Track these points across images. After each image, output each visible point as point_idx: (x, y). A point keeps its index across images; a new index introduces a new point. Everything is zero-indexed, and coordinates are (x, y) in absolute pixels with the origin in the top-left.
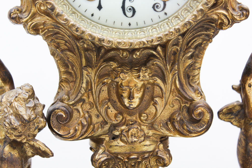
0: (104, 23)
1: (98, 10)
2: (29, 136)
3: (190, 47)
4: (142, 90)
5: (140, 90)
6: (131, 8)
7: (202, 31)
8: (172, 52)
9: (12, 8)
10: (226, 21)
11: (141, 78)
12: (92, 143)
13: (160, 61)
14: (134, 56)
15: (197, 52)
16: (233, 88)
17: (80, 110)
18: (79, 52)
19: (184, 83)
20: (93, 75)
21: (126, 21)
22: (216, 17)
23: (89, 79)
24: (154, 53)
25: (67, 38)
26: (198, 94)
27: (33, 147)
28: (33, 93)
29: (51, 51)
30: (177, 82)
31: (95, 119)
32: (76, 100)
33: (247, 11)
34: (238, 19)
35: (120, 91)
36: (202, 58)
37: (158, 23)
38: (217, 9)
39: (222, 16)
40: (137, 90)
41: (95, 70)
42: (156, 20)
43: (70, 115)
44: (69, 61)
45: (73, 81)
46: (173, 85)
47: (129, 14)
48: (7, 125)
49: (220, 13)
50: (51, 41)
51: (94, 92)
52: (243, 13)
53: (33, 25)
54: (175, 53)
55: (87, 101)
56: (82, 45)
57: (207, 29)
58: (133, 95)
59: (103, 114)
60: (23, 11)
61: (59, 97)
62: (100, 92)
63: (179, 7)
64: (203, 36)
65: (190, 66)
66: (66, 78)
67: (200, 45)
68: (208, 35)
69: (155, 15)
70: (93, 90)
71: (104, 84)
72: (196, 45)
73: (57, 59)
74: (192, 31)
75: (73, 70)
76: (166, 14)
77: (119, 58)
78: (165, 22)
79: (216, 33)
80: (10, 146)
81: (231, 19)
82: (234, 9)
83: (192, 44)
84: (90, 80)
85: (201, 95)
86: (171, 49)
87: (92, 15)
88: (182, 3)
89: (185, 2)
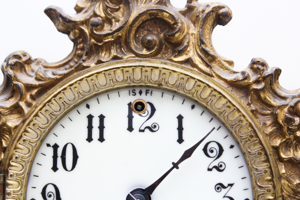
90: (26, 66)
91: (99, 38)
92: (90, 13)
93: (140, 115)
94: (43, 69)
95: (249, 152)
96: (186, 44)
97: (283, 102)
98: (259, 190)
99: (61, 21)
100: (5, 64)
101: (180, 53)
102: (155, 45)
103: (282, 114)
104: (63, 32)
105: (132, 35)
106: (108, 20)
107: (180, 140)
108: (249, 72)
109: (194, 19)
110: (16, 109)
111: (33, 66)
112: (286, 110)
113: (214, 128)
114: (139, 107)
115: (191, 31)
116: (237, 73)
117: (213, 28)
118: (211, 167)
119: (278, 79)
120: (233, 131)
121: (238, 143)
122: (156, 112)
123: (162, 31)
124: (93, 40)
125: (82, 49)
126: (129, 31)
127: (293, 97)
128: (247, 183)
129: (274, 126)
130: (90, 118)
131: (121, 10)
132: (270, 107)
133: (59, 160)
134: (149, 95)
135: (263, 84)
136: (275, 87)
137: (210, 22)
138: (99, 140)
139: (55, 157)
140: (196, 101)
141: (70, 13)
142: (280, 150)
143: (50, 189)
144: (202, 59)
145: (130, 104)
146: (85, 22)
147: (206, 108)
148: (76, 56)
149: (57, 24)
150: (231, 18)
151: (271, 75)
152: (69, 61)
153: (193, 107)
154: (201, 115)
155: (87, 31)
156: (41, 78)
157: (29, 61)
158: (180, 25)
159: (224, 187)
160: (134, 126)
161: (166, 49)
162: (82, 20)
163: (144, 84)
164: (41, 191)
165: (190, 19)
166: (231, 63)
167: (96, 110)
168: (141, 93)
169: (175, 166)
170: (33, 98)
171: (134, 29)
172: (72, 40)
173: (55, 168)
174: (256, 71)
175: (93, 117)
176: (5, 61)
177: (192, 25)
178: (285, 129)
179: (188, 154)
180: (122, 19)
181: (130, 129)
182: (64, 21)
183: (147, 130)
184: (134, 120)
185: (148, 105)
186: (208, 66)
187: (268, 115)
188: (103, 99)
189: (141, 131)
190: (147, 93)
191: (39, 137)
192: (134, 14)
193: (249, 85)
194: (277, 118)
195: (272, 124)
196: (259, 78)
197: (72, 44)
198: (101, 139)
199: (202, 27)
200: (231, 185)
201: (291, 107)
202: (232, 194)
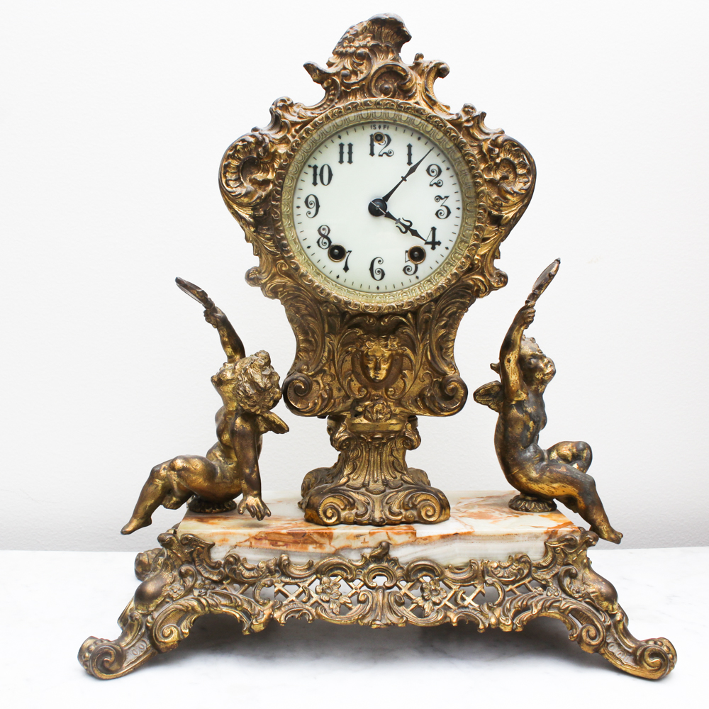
0: (350, 285)
1: (344, 271)
2: (263, 408)
3: (444, 315)
4: (390, 361)
5: (388, 361)
6: (380, 270)
7: (457, 299)
8: (424, 320)
9: (250, 268)
10: (482, 287)
11: (389, 347)
12: (331, 421)
13: (410, 329)
14: (382, 323)
15: (451, 322)
16: (492, 367)
17: (321, 382)
18: (321, 317)
19: (436, 355)
20: (336, 343)
21: (374, 284)
22: (472, 283)
23: (331, 347)
24: (404, 320)
25: (309, 301)
26: (452, 367)
27: (267, 420)
28: (269, 361)
29: (288, 318)
30: (429, 353)
31: (336, 393)
32: (316, 370)
33: (506, 277)
34: (495, 285)
35: (365, 361)
36: (457, 328)
37: (409, 287)
38: (473, 275)
39: (478, 282)
40: (384, 361)
41: (339, 337)
42: (407, 284)
43: (309, 386)
44: (309, 328)
45: (313, 350)
46: (424, 356)
47: (378, 276)
48: (241, 393)
49: (476, 279)
50: (290, 306)
51: (336, 362)
52: (501, 280)
53: (272, 287)
54: (426, 321)
55: (328, 373)
56: (325, 310)
57: (462, 297)
58: (380, 366)
59: (346, 387)
60: (262, 272)
61: (297, 368)
62: (343, 362)
63: (432, 271)
64: (458, 303)
65: (443, 336)
66: (304, 347)
67: (454, 313)
68: (463, 303)
69: (406, 279)
70: (336, 360)
71: (347, 352)
72: (450, 313)
73: (295, 326)
74: (446, 297)
75: (313, 337)
76: (417, 277)
77: (365, 325)
78: (416, 287)
79: (472, 302)
80: (242, 418)
81: (488, 286)
82: (491, 275)
83: (446, 312)
84: (333, 348)
85: (455, 369)
86: (422, 317)
87: (338, 277)
88: (435, 266)
89: (438, 265)
90: (290, 108)
91: (348, 86)
92: (340, 67)
93: (380, 144)
94: (304, 111)
95: (461, 172)
96: (414, 91)
97: (487, 137)
98: (467, 200)
100: (274, 107)
101: (410, 98)
102: (390, 92)
103: (486, 146)
104: (318, 82)
105: (373, 84)
106: (355, 73)
107: (409, 163)
108: (462, 114)
109: (420, 72)
110: (284, 140)
111: (295, 108)
112: (489, 142)
114: (378, 138)
115: (418, 82)
116: (453, 114)
117: (435, 80)
118: (432, 183)
119: (484, 120)
120: (449, 156)
121: (453, 166)
122: (391, 141)
123: (395, 81)
124: (343, 88)
125: (334, 95)
126: (371, 81)
127: (495, 134)
128: (458, 196)
129: (479, 155)
130: (341, 146)
131: (365, 65)
132: (477, 141)
133: (318, 178)
134: (386, 129)
135: (472, 122)
136: (481, 126)
137: (433, 75)
138: (348, 162)
139: (315, 175)
140: (422, 134)
141: (324, 67)
142: (484, 173)
143: (312, 199)
144: (426, 103)
145: (371, 136)
146: (337, 74)
147: (429, 139)
148: (328, 101)
149: (313, 76)
150: (449, 72)
151: (478, 116)
152: (323, 104)
153: (419, 138)
154: (425, 144)
155: (338, 81)
156: (302, 117)
157: (292, 105)
158: (410, 76)
159: (442, 199)
160: (375, 152)
161: (399, 95)
162: (334, 72)
163: (382, 120)
164: (304, 200)
165: (417, 72)
166: (448, 107)
167: (346, 140)
168: (380, 127)
169: (404, 179)
170: (297, 131)
171: (375, 79)
172: (325, 89)
173: (315, 183)
174: (467, 113)
175: (344, 145)
176: (273, 104)
177: (419, 77)
178: (488, 157)
179: (413, 170)
180: (365, 72)
181: (372, 154)
183: (385, 155)
184: (375, 148)
185: (385, 136)
186: (431, 108)
187: (475, 146)
188: (352, 133)
189: (380, 155)
190: (384, 127)
191: (303, 159)
192: (375, 68)
193: (462, 123)
194: (482, 148)
195: (478, 153)
196: (469, 118)
197: (324, 91)
198: (350, 161)
199: (427, 78)
200: (447, 197)
201: (493, 140)
202: (447, 203)
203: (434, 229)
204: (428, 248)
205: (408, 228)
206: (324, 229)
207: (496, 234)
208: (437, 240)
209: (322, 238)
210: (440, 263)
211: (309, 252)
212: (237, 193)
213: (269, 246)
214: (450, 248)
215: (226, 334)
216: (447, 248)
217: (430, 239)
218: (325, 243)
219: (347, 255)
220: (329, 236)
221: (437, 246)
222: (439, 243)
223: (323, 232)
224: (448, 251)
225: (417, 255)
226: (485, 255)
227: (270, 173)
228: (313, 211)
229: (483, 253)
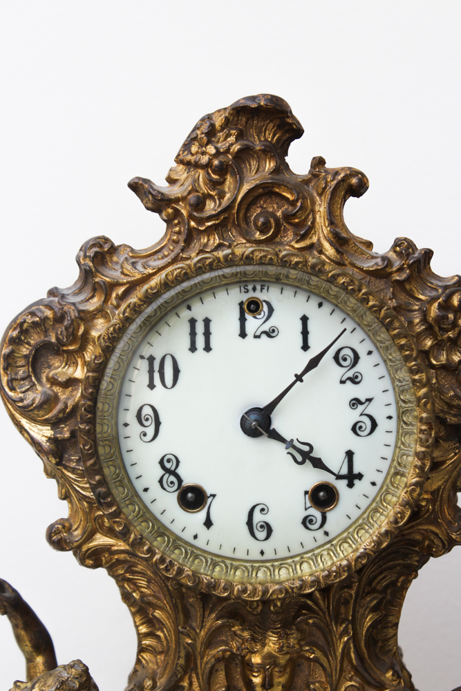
0: (216, 550)
1: (205, 528)
3: (375, 588)
4: (288, 670)
5: (285, 670)
6: (264, 524)
7: (397, 560)
8: (342, 600)
9: (53, 521)
10: (436, 542)
11: (285, 649)
13: (319, 617)
14: (272, 608)
15: (388, 598)
18: (172, 601)
19: (366, 656)
20: (197, 644)
21: (255, 547)
22: (418, 537)
23: (190, 650)
24: (309, 602)
28: (89, 679)
30: (353, 655)
32: (168, 688)
34: (458, 540)
35: (248, 673)
36: (401, 605)
37: (313, 550)
38: (421, 524)
39: (430, 534)
40: (279, 672)
41: (201, 633)
42: (310, 545)
45: (162, 652)
46: (345, 659)
47: (261, 535)
49: (426, 530)
51: (200, 673)
53: (89, 552)
54: (346, 603)
56: (177, 589)
57: (405, 556)
58: (272, 680)
60: (73, 529)
61: (136, 682)
62: (211, 674)
63: (350, 522)
64: (398, 568)
65: (377, 623)
66: (149, 646)
67: (394, 583)
68: (408, 566)
69: (310, 538)
70: (199, 670)
71: (217, 659)
72: (386, 585)
73: (133, 610)
74: (377, 560)
76: (326, 534)
77: (245, 612)
78: (324, 550)
79: (423, 561)
81: (446, 540)
83: (379, 583)
84: (193, 651)
85: (398, 677)
87: (195, 537)
88: (355, 514)
89: (360, 512)
90: (108, 257)
91: (201, 221)
92: (188, 186)
93: (255, 317)
95: (390, 359)
96: (309, 225)
97: (434, 294)
98: (403, 405)
99: (151, 198)
100: (81, 254)
101: (303, 237)
102: (270, 228)
103: (431, 311)
104: (153, 210)
107: (305, 347)
108: (393, 256)
111: (116, 256)
113: (345, 330)
114: (252, 307)
115: (316, 208)
116: (376, 258)
117: (345, 201)
118: (344, 379)
119: (429, 263)
121: (378, 348)
122: (274, 312)
124: (192, 223)
125: (179, 233)
127: (447, 287)
128: (390, 397)
129: (422, 325)
130: (193, 322)
131: (228, 183)
132: (417, 302)
133: (157, 376)
134: (265, 291)
135: (408, 272)
137: (340, 193)
138: (204, 349)
139: (151, 372)
140: (325, 298)
141: (161, 183)
142: (431, 354)
143: (147, 411)
145: (241, 304)
146: (182, 199)
147: (337, 306)
148: (171, 241)
149: (145, 201)
150: (367, 188)
152: (162, 249)
153: (320, 305)
154: (331, 314)
155: (184, 212)
156: (128, 273)
157: (112, 250)
158: (301, 201)
159: (361, 403)
160: (247, 331)
161: (286, 230)
162: (177, 195)
163: (258, 279)
164: (135, 414)
166: (369, 245)
167: (199, 310)
169: (299, 378)
170: (120, 299)
171: (244, 207)
172: (165, 221)
173: (151, 386)
174: (400, 254)
175: (196, 321)
176: (81, 250)
179: (313, 363)
180: (228, 196)
181: (243, 334)
182: (155, 199)
183: (264, 336)
184: (247, 324)
185: (264, 304)
186: (338, 252)
187: (416, 311)
188: (209, 300)
189: (256, 337)
190: (262, 289)
191: (131, 348)
192: (245, 187)
193: (391, 274)
194: (426, 314)
195: (420, 322)
196: (404, 264)
197: (164, 225)
198: (208, 348)
199: (332, 201)
200: (369, 400)
201: (443, 300)
202: (371, 409)
203: (350, 454)
204: (341, 486)
205: (306, 456)
206: (169, 461)
207: (456, 454)
208: (356, 470)
209: (167, 475)
210: (363, 508)
211: (146, 497)
212: (26, 402)
213: (83, 488)
214: (379, 483)
215: (20, 623)
216: (374, 484)
217: (345, 471)
218: (172, 483)
219: (209, 500)
220: (179, 471)
221: (356, 482)
222: (360, 476)
223: (168, 465)
224: (376, 489)
225: (323, 497)
226: (438, 489)
227: (79, 367)
228: (150, 431)
229: (435, 487)
